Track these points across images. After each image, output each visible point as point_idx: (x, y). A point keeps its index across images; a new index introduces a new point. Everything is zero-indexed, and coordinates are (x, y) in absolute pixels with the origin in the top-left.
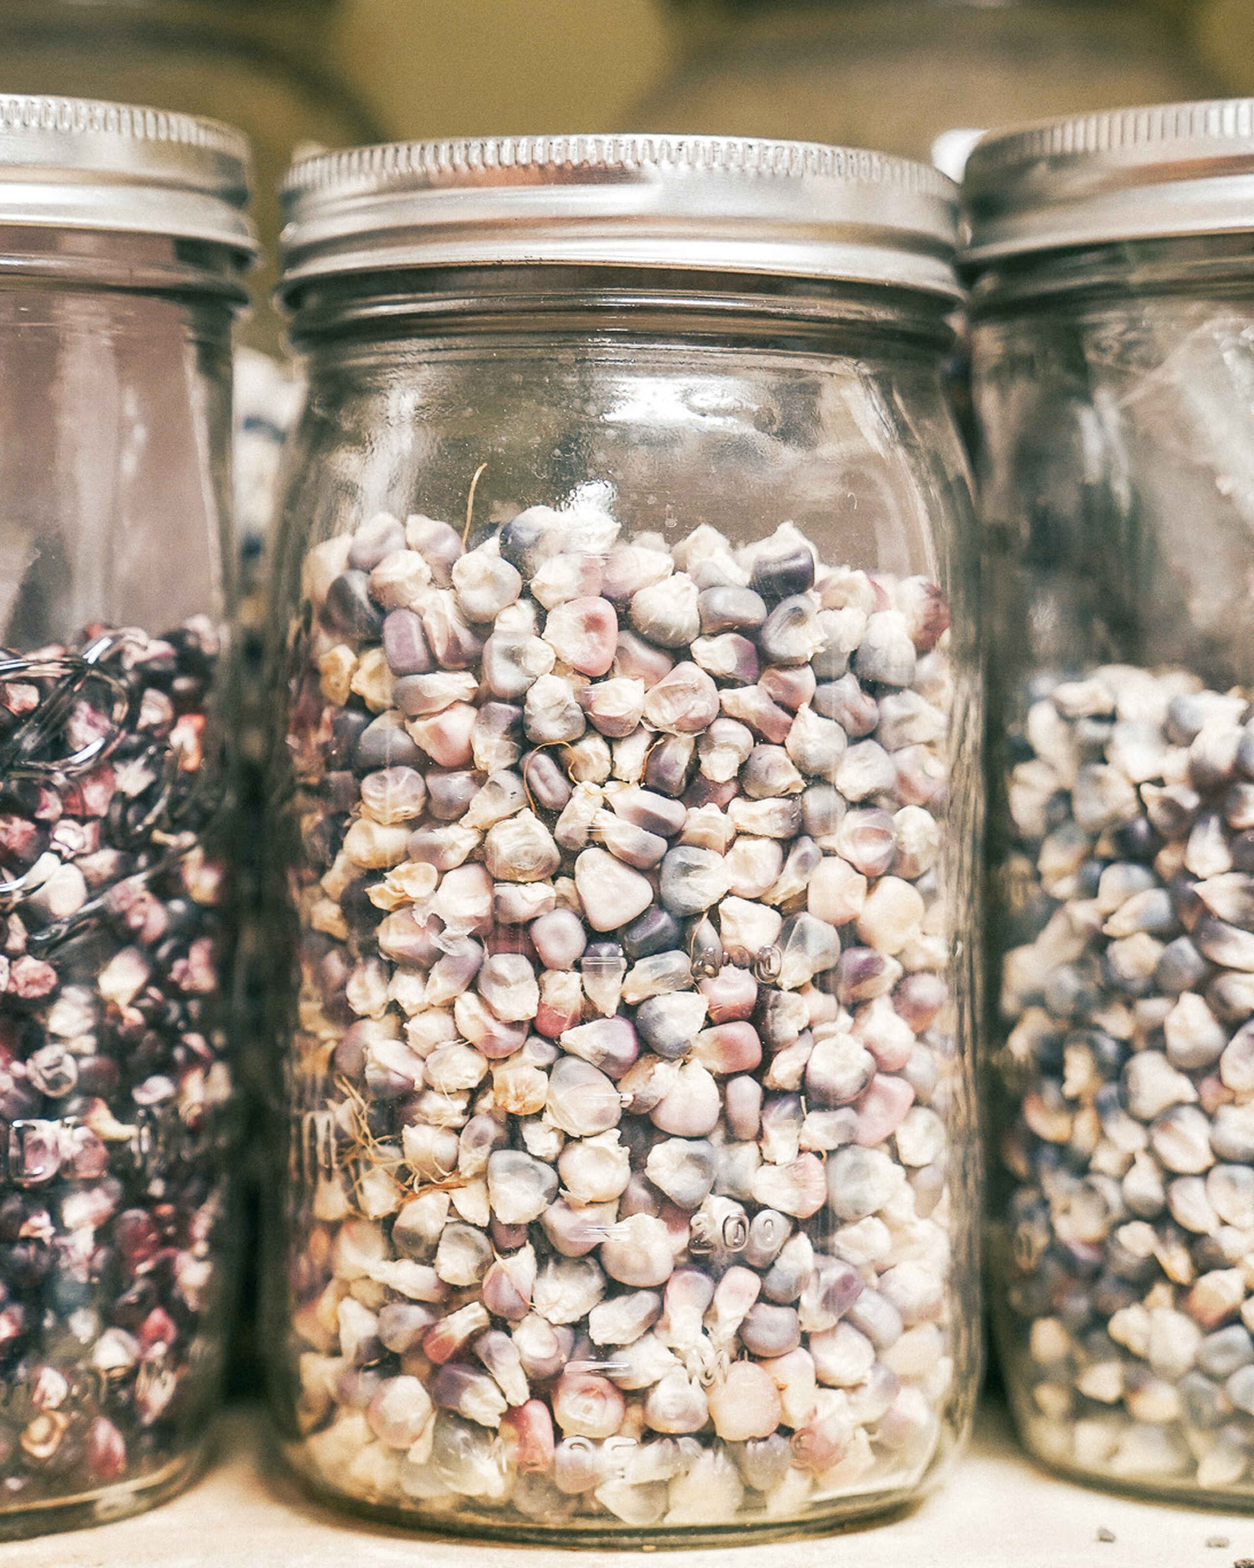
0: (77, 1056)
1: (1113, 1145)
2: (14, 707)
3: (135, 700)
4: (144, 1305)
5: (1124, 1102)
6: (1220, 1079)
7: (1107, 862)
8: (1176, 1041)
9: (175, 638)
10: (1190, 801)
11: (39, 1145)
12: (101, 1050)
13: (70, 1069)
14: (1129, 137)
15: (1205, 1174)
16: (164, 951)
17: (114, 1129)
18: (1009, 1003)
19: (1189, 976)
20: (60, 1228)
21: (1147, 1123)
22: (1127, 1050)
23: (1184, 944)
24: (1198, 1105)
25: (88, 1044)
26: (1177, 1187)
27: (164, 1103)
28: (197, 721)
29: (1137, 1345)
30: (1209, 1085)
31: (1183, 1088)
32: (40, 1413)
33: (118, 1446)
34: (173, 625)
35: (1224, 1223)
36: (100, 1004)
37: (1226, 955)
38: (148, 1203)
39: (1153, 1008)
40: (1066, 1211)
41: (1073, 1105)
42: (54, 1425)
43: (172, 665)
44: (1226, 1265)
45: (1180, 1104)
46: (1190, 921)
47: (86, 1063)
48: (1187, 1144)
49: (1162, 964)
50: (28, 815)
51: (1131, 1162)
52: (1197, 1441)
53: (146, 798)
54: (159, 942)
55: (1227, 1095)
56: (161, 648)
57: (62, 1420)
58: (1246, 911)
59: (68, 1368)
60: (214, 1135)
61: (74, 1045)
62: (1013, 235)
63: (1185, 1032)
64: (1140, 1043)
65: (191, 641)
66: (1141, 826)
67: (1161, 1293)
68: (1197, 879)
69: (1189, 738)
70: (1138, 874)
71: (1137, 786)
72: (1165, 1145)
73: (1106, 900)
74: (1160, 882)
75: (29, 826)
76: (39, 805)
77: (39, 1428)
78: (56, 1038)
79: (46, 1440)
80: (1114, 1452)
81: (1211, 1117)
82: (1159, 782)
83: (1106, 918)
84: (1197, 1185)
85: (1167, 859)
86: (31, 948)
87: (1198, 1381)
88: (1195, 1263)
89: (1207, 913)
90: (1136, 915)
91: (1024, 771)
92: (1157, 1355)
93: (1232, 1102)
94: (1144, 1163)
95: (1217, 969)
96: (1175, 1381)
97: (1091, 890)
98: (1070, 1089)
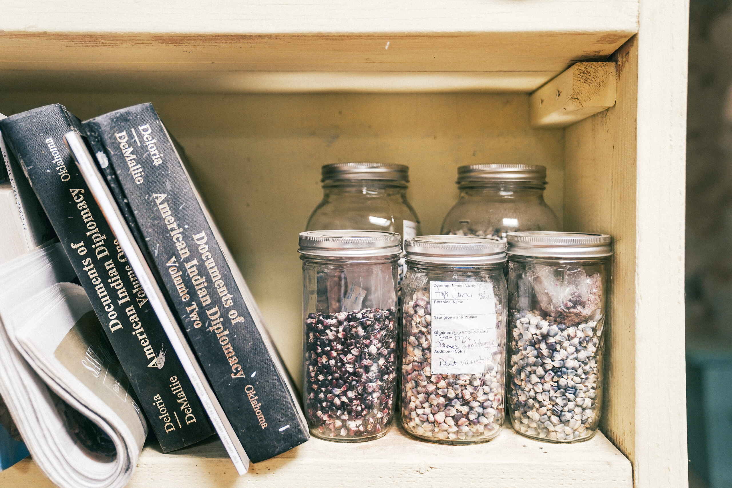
0: (375, 373)
1: (528, 387)
2: (367, 324)
3: (384, 320)
4: (384, 408)
5: (529, 381)
6: (544, 379)
7: (528, 345)
8: (537, 373)
9: (389, 310)
10: (540, 338)
11: (370, 386)
12: (379, 372)
13: (374, 375)
14: (534, 241)
15: (542, 393)
16: (387, 357)
17: (380, 383)
18: (512, 363)
19: (540, 364)
20: (373, 398)
21: (533, 385)
22: (530, 373)
23: (539, 359)
24: (541, 382)
25: (377, 371)
26: (537, 394)
27: (387, 379)
28: (392, 323)
29: (531, 417)
30: (542, 380)
31: (539, 380)
32: (369, 424)
33: (380, 428)
34: (388, 308)
35: (544, 400)
36: (379, 365)
37: (546, 361)
38: (385, 393)
39: (534, 368)
40: (520, 395)
41: (522, 380)
42: (371, 426)
43: (389, 315)
44: (545, 406)
45: (538, 382)
46: (540, 355)
47: (376, 374)
48: (539, 388)
49: (536, 361)
50: (369, 339)
51: (531, 390)
52: (539, 431)
53: (386, 335)
54: (386, 355)
55: (545, 382)
56: (387, 312)
57: (372, 425)
58: (548, 355)
59: (373, 417)
60: (394, 382)
61: (375, 372)
62: (514, 251)
63: (539, 372)
64: (532, 373)
65: (391, 311)
66: (533, 341)
67: (534, 409)
68: (542, 350)
69: (541, 329)
70: (532, 348)
71: (533, 335)
72: (535, 388)
73: (527, 351)
74: (536, 349)
75: (369, 341)
76: (370, 338)
77: (369, 426)
78: (372, 371)
79: (370, 428)
80: (527, 431)
81: (543, 384)
82: (536, 334)
83: (528, 354)
84: (540, 394)
85: (537, 346)
86: (369, 358)
87: (539, 423)
88: (540, 406)
89: (543, 355)
90: (532, 354)
91: (515, 330)
92: (533, 419)
93: (546, 382)
94: (532, 390)
95: (544, 363)
96: (536, 422)
97: (525, 349)
98: (521, 378)
